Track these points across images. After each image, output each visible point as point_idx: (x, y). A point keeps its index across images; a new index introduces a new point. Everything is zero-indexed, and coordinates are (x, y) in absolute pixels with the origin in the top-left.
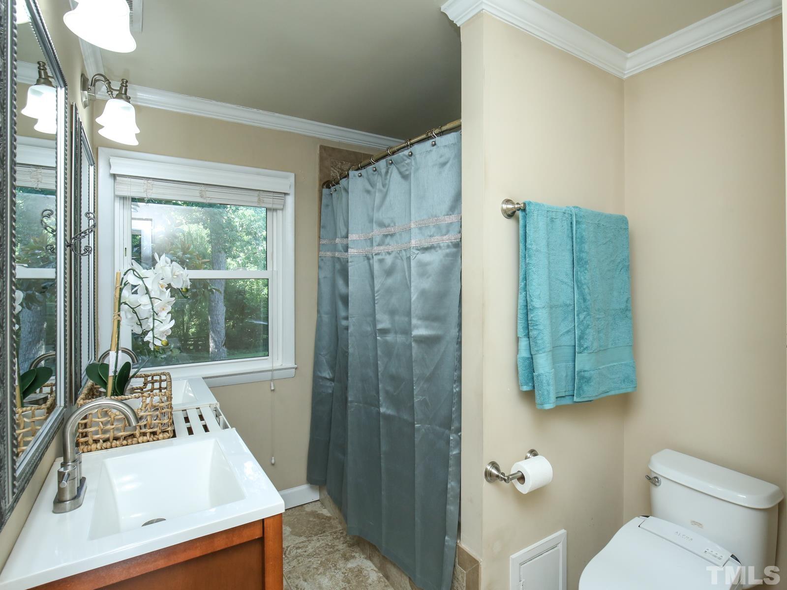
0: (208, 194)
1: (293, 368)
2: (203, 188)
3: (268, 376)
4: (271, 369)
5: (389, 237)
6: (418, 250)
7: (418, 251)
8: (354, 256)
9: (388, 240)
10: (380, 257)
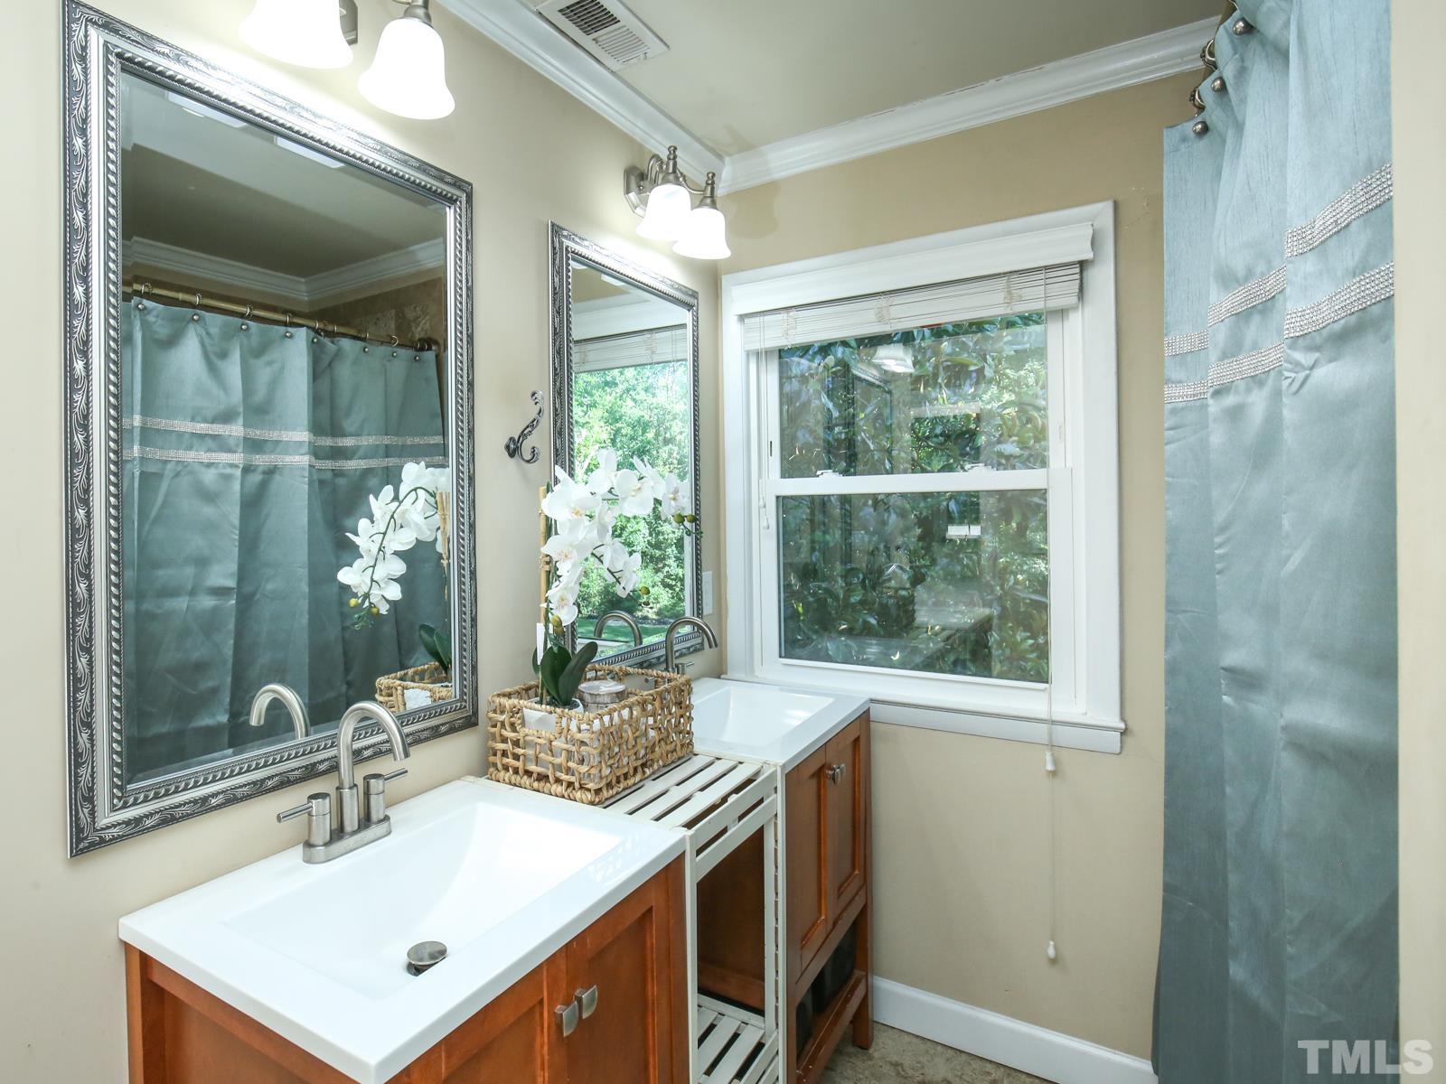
0: (895, 312)
1: (1115, 729)
2: (883, 301)
3: (1041, 731)
4: (1044, 716)
5: (1256, 318)
6: (1317, 348)
7: (1317, 355)
8: (1183, 409)
9: (1251, 331)
10: (1230, 400)
